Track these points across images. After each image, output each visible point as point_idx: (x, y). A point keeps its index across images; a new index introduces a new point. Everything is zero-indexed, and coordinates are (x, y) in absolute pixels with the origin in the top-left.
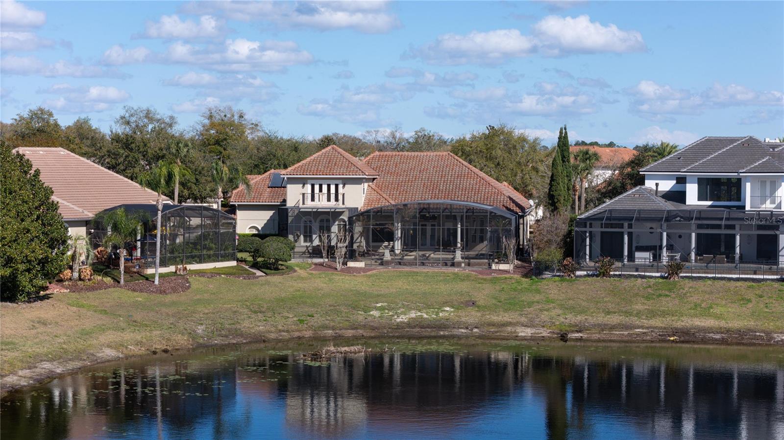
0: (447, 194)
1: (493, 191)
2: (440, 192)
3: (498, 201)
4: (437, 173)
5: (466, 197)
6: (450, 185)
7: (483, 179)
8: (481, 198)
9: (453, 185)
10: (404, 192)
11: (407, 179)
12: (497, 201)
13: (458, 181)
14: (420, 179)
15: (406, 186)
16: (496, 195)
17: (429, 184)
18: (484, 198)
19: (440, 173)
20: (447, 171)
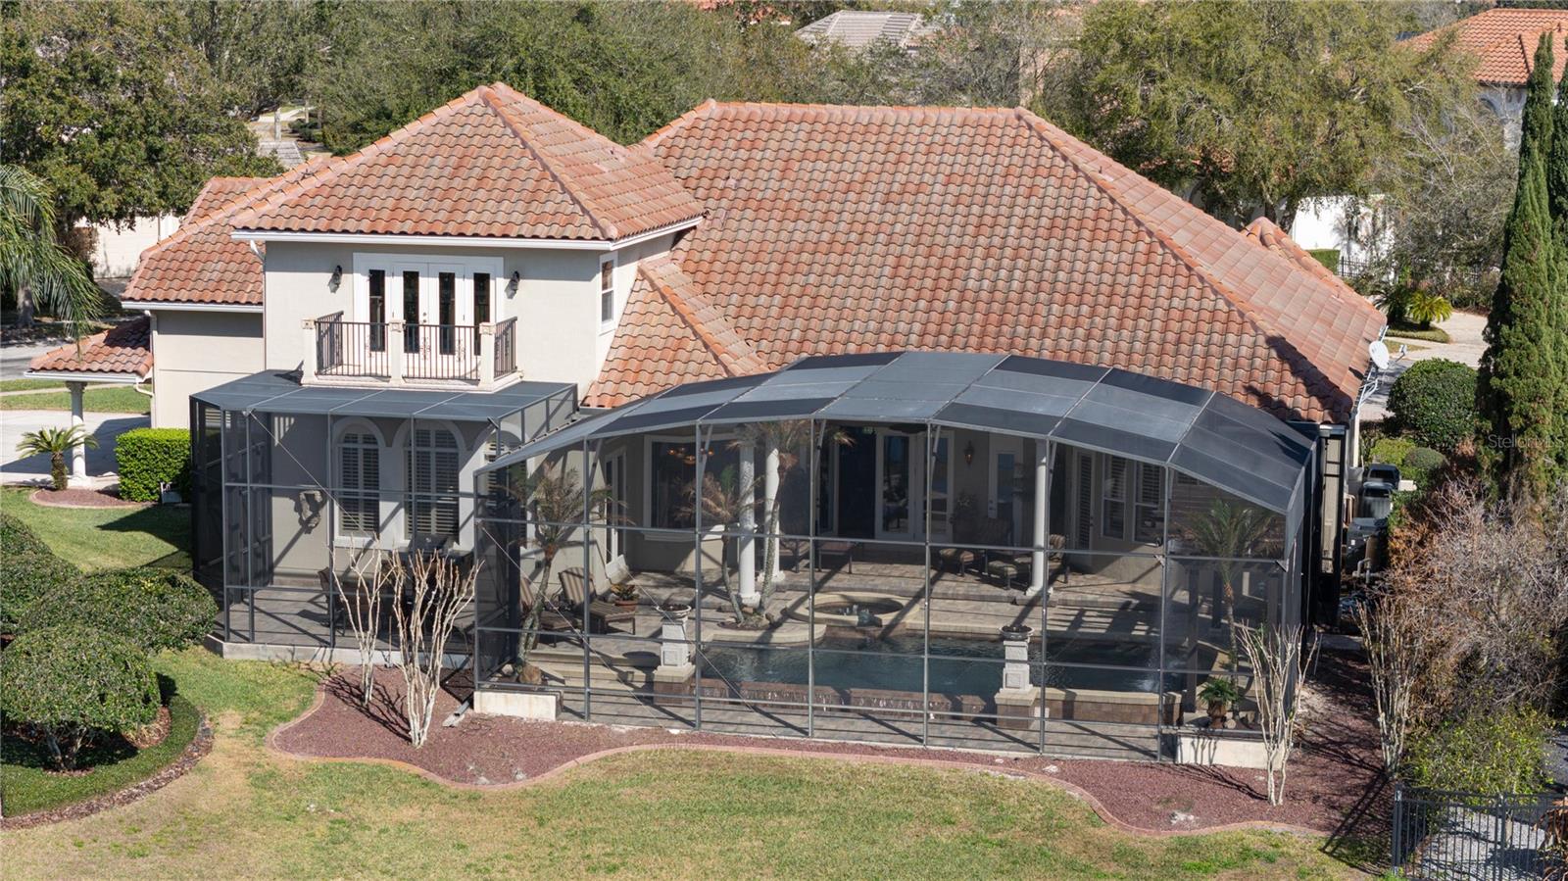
0: (994, 318)
1: (1207, 304)
2: (966, 305)
3: (1228, 360)
4: (961, 208)
5: (1080, 332)
6: (1011, 271)
7: (1162, 244)
8: (1148, 341)
9: (1026, 271)
10: (806, 300)
11: (826, 236)
12: (1223, 356)
13: (1052, 253)
14: (882, 237)
15: (817, 268)
16: (1218, 326)
17: (920, 261)
18: (1164, 341)
19: (975, 209)
20: (1006, 200)
